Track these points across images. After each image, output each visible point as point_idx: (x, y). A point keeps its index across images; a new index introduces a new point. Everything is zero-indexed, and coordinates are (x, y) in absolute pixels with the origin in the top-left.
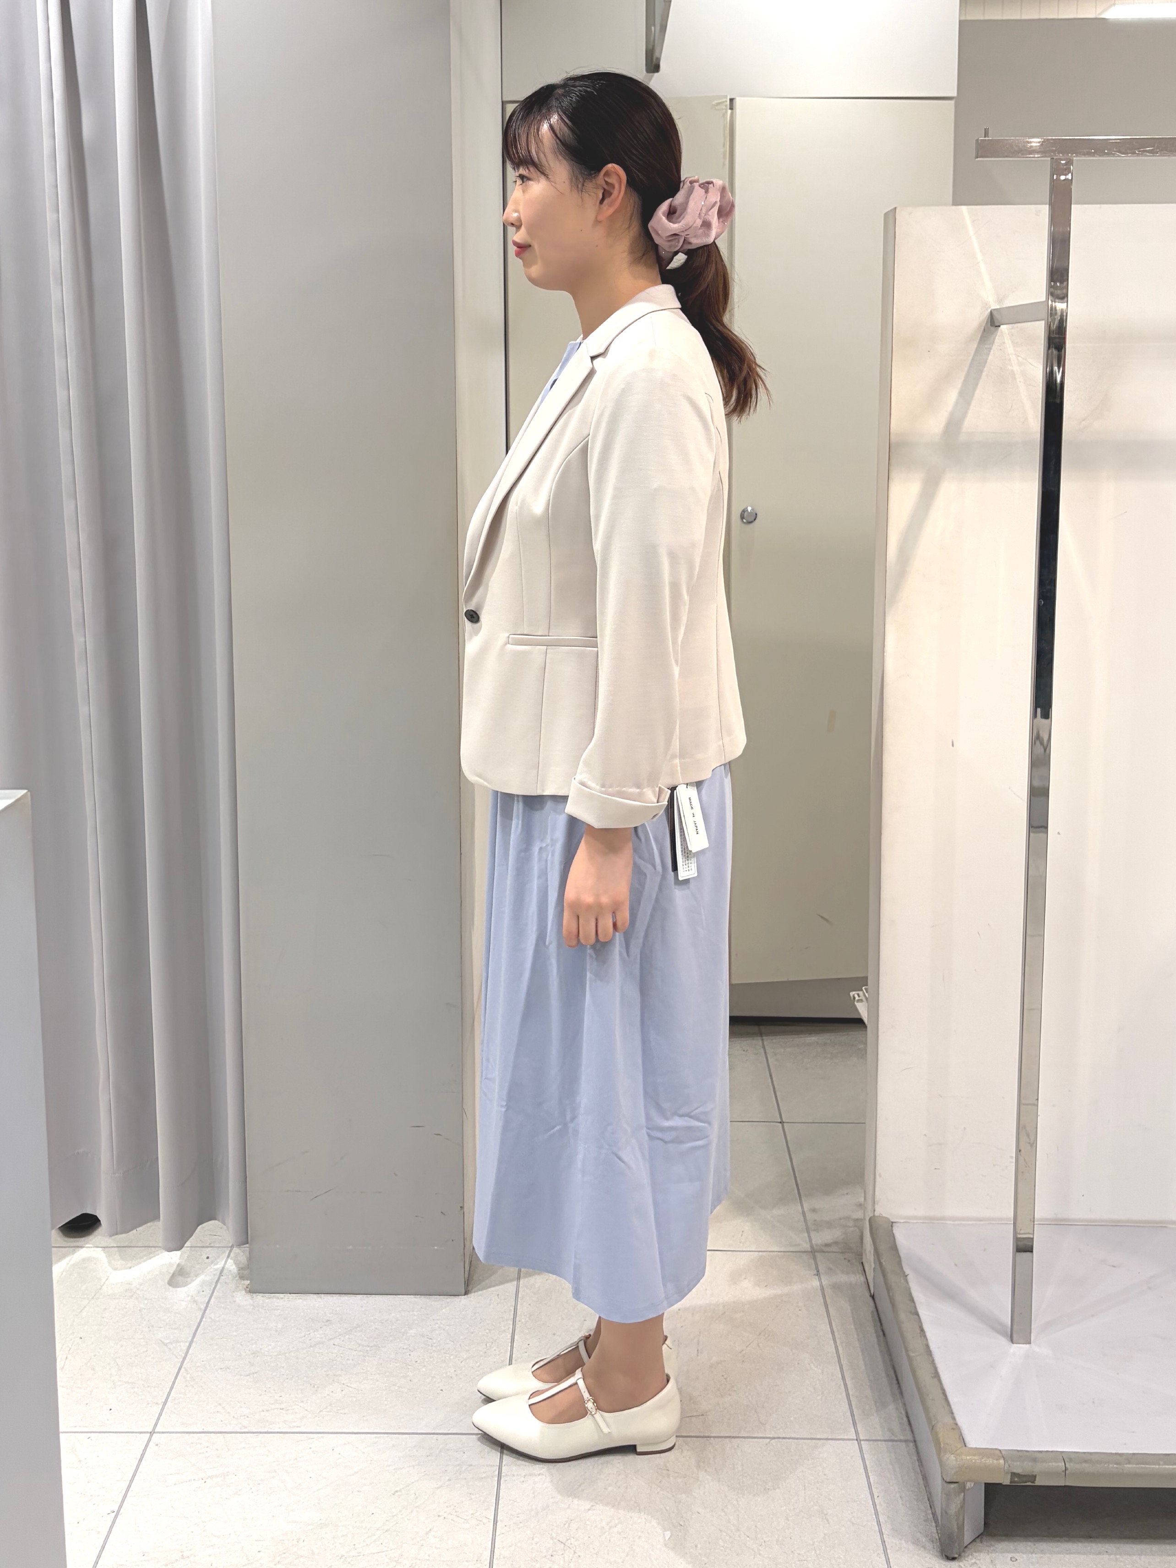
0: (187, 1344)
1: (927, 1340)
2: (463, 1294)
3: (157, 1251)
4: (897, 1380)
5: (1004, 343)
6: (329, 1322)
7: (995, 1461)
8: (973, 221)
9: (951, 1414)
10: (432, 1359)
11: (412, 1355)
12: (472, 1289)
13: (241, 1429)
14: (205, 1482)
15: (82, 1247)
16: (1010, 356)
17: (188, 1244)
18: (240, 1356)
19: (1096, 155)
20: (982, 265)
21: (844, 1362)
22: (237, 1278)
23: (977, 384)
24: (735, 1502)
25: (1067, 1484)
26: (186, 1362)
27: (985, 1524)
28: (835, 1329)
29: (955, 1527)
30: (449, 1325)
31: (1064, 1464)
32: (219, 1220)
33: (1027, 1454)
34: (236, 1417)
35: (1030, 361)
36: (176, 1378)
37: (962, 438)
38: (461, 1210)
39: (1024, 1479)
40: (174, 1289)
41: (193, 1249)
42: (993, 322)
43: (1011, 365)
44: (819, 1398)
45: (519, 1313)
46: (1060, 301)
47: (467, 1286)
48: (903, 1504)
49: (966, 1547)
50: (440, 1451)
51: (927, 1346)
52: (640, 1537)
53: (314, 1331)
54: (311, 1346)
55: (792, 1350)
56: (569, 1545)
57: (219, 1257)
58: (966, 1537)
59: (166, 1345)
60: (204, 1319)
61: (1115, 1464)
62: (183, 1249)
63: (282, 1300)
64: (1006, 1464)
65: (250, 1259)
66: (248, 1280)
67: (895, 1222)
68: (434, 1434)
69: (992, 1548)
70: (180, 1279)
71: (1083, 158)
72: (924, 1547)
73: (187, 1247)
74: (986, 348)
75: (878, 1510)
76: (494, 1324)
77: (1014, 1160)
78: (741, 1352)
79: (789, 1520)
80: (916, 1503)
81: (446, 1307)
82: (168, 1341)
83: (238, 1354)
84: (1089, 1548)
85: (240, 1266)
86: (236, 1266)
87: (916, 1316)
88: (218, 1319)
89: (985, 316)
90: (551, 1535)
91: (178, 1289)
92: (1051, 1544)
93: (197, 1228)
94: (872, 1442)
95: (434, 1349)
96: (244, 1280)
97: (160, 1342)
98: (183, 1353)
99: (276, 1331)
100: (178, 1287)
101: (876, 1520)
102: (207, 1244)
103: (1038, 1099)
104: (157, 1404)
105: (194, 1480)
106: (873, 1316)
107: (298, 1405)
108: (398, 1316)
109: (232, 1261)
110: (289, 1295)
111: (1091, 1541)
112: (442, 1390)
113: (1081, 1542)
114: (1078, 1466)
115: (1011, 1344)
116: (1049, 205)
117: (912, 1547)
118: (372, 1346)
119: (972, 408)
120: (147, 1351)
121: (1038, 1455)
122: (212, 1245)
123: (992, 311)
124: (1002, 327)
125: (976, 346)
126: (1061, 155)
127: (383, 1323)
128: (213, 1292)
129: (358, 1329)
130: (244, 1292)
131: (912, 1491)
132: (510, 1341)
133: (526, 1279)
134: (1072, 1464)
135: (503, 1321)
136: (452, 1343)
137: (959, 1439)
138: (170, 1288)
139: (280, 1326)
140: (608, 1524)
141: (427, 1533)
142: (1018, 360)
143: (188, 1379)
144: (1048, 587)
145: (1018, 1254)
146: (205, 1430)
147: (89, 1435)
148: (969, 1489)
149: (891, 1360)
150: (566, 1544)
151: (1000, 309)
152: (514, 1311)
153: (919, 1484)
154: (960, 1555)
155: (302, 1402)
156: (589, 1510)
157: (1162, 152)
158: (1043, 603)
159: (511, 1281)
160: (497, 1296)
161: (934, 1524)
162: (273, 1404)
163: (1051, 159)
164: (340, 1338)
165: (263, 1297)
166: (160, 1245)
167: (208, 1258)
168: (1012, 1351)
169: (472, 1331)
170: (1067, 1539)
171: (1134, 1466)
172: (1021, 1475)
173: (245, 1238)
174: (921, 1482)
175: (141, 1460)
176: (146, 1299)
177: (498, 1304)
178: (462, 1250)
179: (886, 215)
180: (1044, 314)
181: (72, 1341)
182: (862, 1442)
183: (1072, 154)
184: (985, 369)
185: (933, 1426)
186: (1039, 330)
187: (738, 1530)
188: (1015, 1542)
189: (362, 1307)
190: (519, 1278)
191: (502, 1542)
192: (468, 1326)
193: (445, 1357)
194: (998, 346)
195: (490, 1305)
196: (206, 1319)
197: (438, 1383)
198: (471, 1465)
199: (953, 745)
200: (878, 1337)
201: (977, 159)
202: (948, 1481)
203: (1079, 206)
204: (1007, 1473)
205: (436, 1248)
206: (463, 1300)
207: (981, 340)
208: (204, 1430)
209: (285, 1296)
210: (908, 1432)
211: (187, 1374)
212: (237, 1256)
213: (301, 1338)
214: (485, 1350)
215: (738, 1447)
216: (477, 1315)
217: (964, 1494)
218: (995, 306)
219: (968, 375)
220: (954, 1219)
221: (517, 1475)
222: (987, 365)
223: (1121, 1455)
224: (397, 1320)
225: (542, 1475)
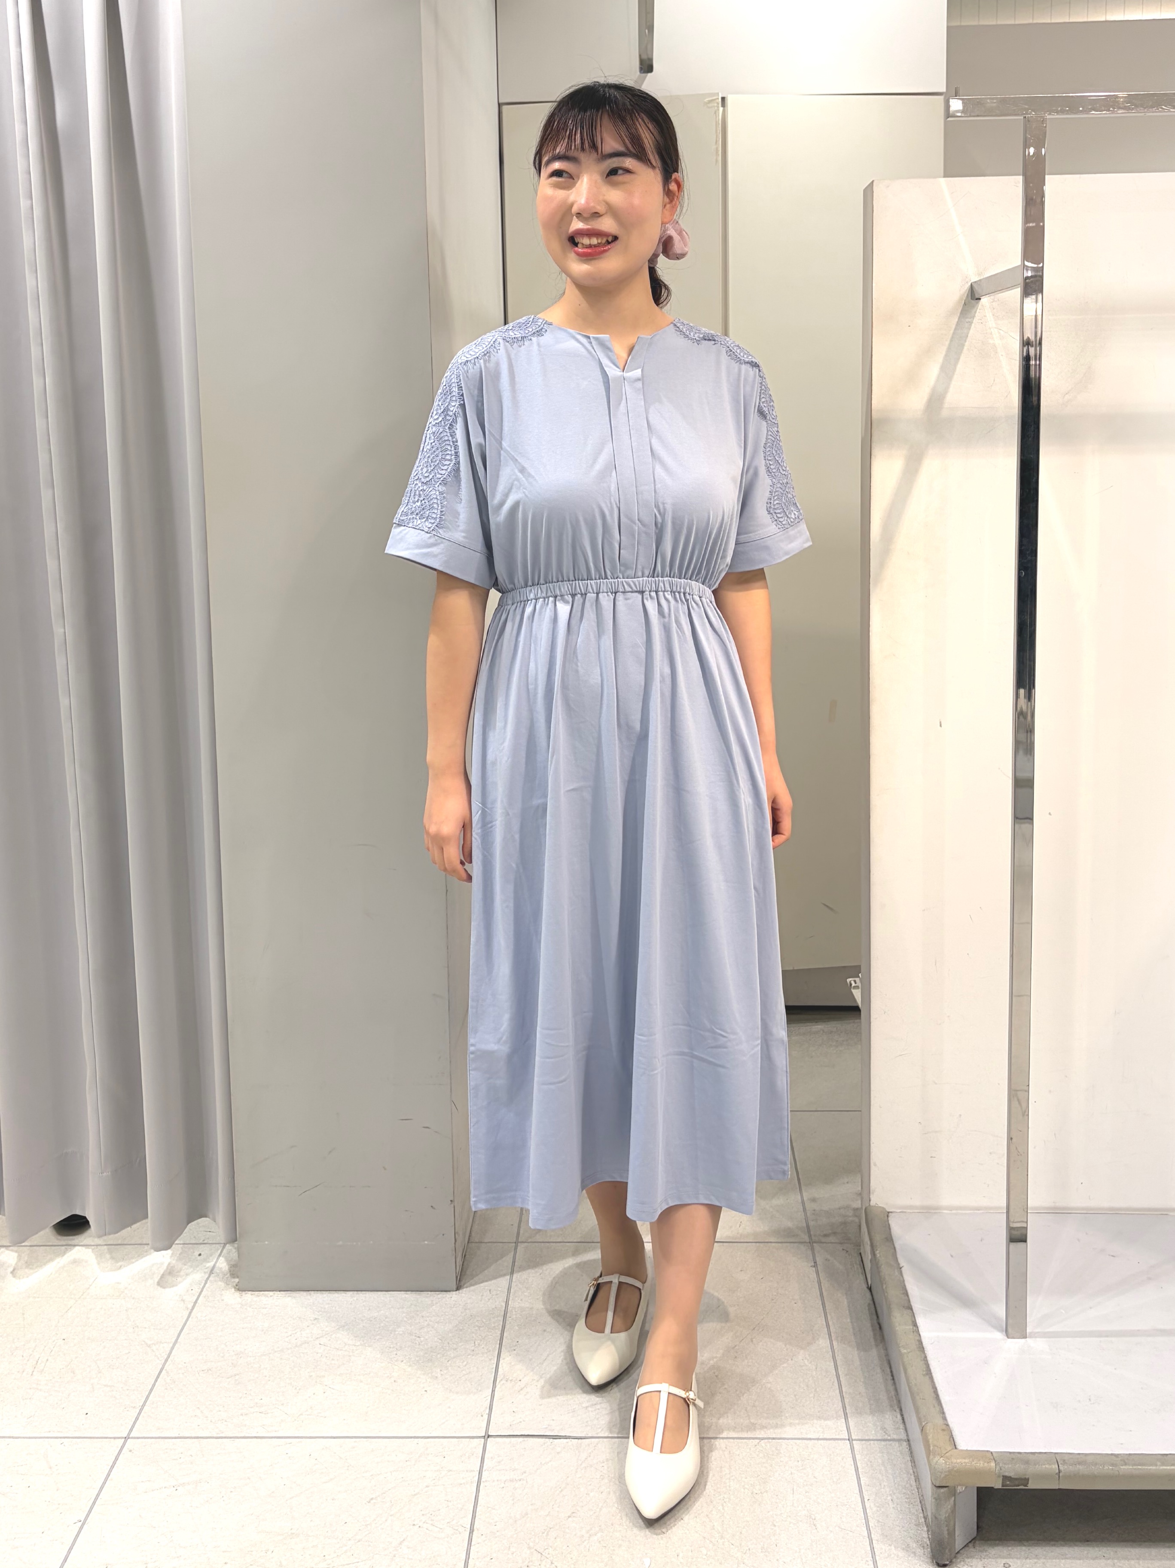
0: (171, 1345)
1: (920, 1335)
2: (455, 1290)
3: (146, 1250)
4: (892, 1376)
5: (986, 313)
6: (316, 1321)
7: (988, 1464)
8: (952, 193)
9: (942, 1414)
10: (418, 1358)
11: (398, 1355)
12: (464, 1285)
13: (218, 1432)
15: (75, 1246)
16: (992, 329)
17: (177, 1242)
18: (222, 1357)
19: (1068, 112)
20: (960, 235)
21: (839, 1357)
22: (229, 1274)
23: (958, 359)
24: (720, 1508)
25: (1061, 1487)
26: (168, 1363)
27: (978, 1527)
28: (830, 1323)
29: (946, 1533)
30: (438, 1322)
31: (1057, 1466)
32: (209, 1218)
33: (1020, 1455)
35: (1012, 334)
36: (156, 1380)
37: (944, 413)
38: (452, 1204)
39: (1016, 1483)
40: (163, 1290)
41: (186, 1245)
42: (973, 295)
43: (994, 336)
44: (812, 1395)
45: (510, 1309)
47: (459, 1281)
48: (893, 1507)
49: (958, 1552)
50: (421, 1455)
51: (920, 1342)
52: (620, 1546)
53: (301, 1330)
54: (296, 1346)
55: (785, 1346)
56: (546, 1555)
57: (211, 1255)
58: (957, 1543)
59: (149, 1346)
60: (191, 1318)
61: (1112, 1465)
62: (174, 1246)
63: (272, 1298)
64: (998, 1466)
65: (234, 1260)
66: (237, 1278)
67: (891, 1212)
68: (415, 1437)
69: (985, 1553)
70: (170, 1278)
71: (1056, 116)
72: (914, 1553)
73: (177, 1245)
74: (967, 322)
75: (868, 1515)
76: (484, 1321)
78: (733, 1348)
79: (775, 1526)
80: (907, 1506)
81: (436, 1303)
82: (152, 1342)
83: (222, 1355)
84: (1086, 1552)
85: (232, 1263)
86: (228, 1264)
87: (910, 1311)
88: (204, 1320)
89: (966, 289)
90: (529, 1545)
91: (167, 1290)
92: (1047, 1548)
93: (186, 1226)
94: (864, 1442)
95: (421, 1347)
96: (234, 1278)
97: (143, 1343)
98: (166, 1354)
99: (262, 1330)
100: (167, 1288)
101: (865, 1525)
102: (201, 1241)
104: (134, 1407)
106: (869, 1309)
108: (387, 1313)
109: (223, 1259)
110: (278, 1292)
111: (1088, 1545)
112: (426, 1391)
113: (1077, 1546)
114: (1072, 1468)
115: (1006, 1338)
117: (901, 1554)
118: (358, 1345)
119: (953, 382)
121: (1031, 1457)
122: (205, 1242)
123: (972, 283)
124: (983, 299)
125: (956, 320)
126: (1034, 113)
127: (371, 1321)
128: (202, 1292)
129: (346, 1327)
130: (233, 1290)
131: (904, 1493)
132: (499, 1338)
133: (520, 1274)
134: (1066, 1467)
135: (493, 1318)
136: (440, 1341)
137: (950, 1440)
138: (159, 1287)
139: (268, 1324)
140: (588, 1532)
141: (401, 1543)
142: (1001, 331)
143: (167, 1385)
144: (1029, 558)
145: (1012, 1245)
146: (181, 1435)
147: (63, 1440)
148: (960, 1492)
149: (887, 1354)
150: (543, 1554)
151: (980, 280)
152: (505, 1307)
153: (911, 1484)
154: (951, 1562)
156: (569, 1517)
158: (1024, 574)
159: (505, 1275)
160: (489, 1291)
161: (925, 1529)
162: (252, 1408)
163: (1023, 118)
164: (326, 1338)
165: (252, 1294)
166: (150, 1243)
167: (200, 1255)
168: (1007, 1346)
169: (461, 1328)
170: (1062, 1543)
171: (1131, 1467)
172: (1014, 1479)
173: (233, 1239)
174: (914, 1483)
175: (112, 1467)
176: (133, 1298)
177: (488, 1300)
178: (453, 1247)
179: (864, 191)
180: (1019, 279)
181: (54, 1343)
182: (854, 1442)
183: (1046, 112)
184: (967, 344)
185: (924, 1427)
187: (722, 1537)
188: (1009, 1546)
189: (351, 1304)
190: (512, 1273)
191: (478, 1552)
192: (457, 1323)
193: (432, 1356)
194: (979, 319)
195: (481, 1301)
196: (193, 1317)
197: (423, 1383)
198: (452, 1470)
199: (940, 726)
200: (874, 1330)
202: (937, 1485)
203: (1052, 175)
204: (999, 1476)
205: (426, 1242)
206: (454, 1296)
207: (961, 313)
209: (274, 1294)
210: (902, 1430)
211: (168, 1376)
212: (230, 1252)
213: (287, 1337)
214: (473, 1348)
215: (726, 1448)
216: (468, 1311)
217: (955, 1500)
218: (975, 279)
219: (949, 349)
220: (951, 1208)
221: (498, 1480)
222: (969, 339)
223: (1117, 1456)
224: (386, 1318)
225: (523, 1480)
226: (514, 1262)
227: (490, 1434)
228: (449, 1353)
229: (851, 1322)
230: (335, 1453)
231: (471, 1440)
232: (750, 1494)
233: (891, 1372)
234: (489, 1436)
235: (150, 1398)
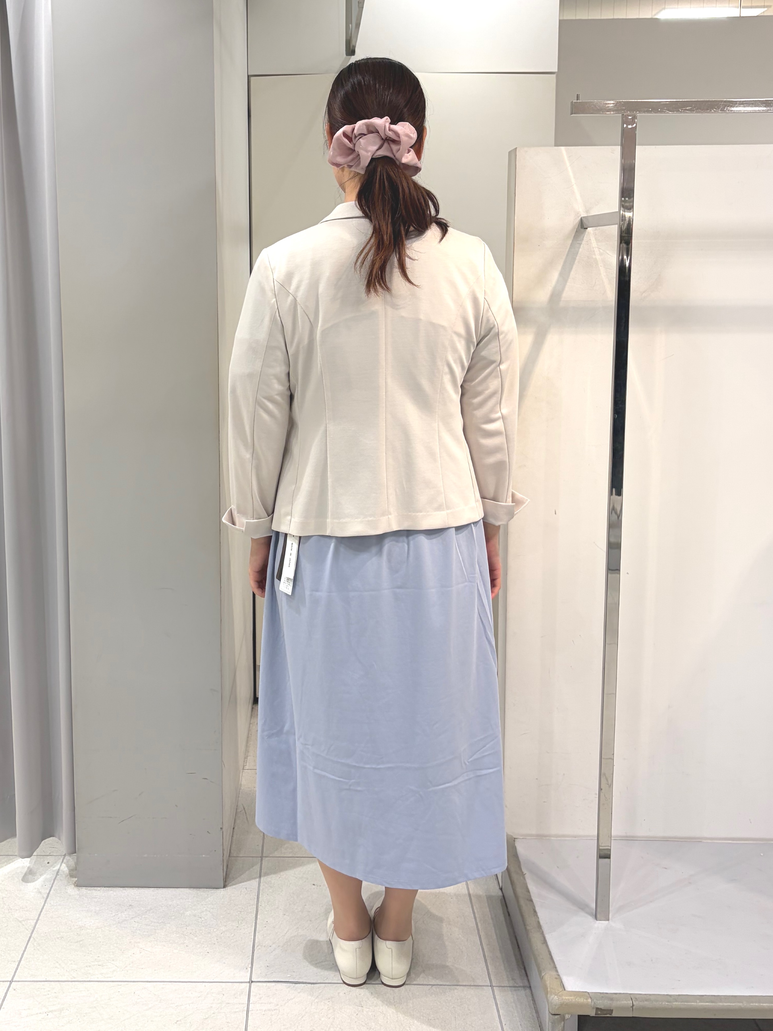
0: (35, 921)
1: (538, 918)
2: (222, 887)
3: (14, 858)
4: (518, 946)
5: (590, 240)
6: (131, 906)
7: (585, 1000)
8: (570, 157)
9: (555, 969)
10: (201, 932)
11: (188, 929)
12: (228, 884)
13: (72, 979)
14: (47, 1015)
16: (595, 249)
17: (35, 854)
18: (71, 929)
19: (652, 112)
20: (575, 187)
21: (482, 934)
22: (69, 876)
23: (571, 269)
25: (634, 1016)
26: (34, 933)
28: (476, 911)
30: (213, 909)
31: (631, 1002)
32: (56, 837)
33: (607, 995)
34: (68, 970)
35: (608, 252)
36: (27, 944)
37: (562, 304)
38: (221, 830)
39: (605, 1012)
40: (26, 884)
41: (39, 856)
42: (582, 226)
43: (595, 254)
44: (466, 958)
45: (261, 900)
46: (628, 211)
47: (225, 881)
50: (207, 994)
51: (539, 922)
53: (121, 913)
54: (119, 923)
55: (446, 925)
57: (56, 862)
59: (20, 922)
60: (46, 904)
61: (667, 1002)
62: (32, 857)
63: (100, 891)
64: (593, 1002)
65: (77, 863)
66: (75, 878)
67: (517, 838)
68: (203, 982)
70: (30, 876)
71: (643, 114)
73: (35, 856)
74: (578, 243)
76: (243, 907)
77: (597, 796)
80: (531, 1029)
81: (211, 896)
82: (22, 919)
83: (69, 928)
85: (70, 868)
86: (69, 869)
87: (531, 903)
88: (55, 904)
89: (577, 221)
93: (40, 844)
94: (501, 988)
95: (203, 924)
96: (73, 878)
97: (16, 920)
98: (32, 927)
99: (95, 912)
100: (28, 883)
102: (48, 854)
103: (614, 754)
104: (14, 961)
105: (40, 1013)
106: (501, 903)
107: (110, 963)
108: (178, 902)
109: (65, 865)
110: (104, 888)
112: (208, 953)
114: (641, 1004)
115: (596, 921)
116: (621, 146)
118: (160, 923)
119: (568, 284)
120: (7, 926)
121: (614, 996)
122: (51, 854)
123: (582, 218)
124: (589, 229)
125: (571, 242)
126: (629, 112)
127: (167, 907)
128: (52, 887)
129: (151, 911)
130: (73, 886)
131: (528, 1020)
132: (255, 919)
133: (265, 877)
134: (637, 1002)
135: (250, 906)
136: (215, 921)
137: (561, 985)
138: (23, 883)
139: (98, 909)
142: (599, 251)
143: (35, 945)
144: (620, 406)
145: (600, 860)
148: (567, 1019)
149: (514, 932)
151: (587, 217)
152: (257, 899)
153: (533, 1016)
155: (113, 960)
157: (697, 110)
158: (616, 416)
159: (255, 878)
160: (245, 889)
162: (93, 962)
163: (622, 115)
164: (139, 917)
165: (86, 889)
166: (16, 854)
167: (48, 863)
168: (596, 925)
169: (229, 912)
171: (680, 1003)
172: (603, 1010)
173: (73, 849)
174: (535, 1015)
175: (4, 1000)
176: (6, 891)
177: (246, 894)
178: (222, 857)
179: (510, 153)
180: (617, 220)
182: (494, 988)
183: (637, 112)
184: (577, 258)
185: (543, 977)
186: (614, 231)
189: (153, 896)
190: (260, 877)
192: (226, 909)
193: (210, 930)
194: (586, 242)
195: (240, 895)
196: (47, 904)
197: (206, 948)
198: (229, 1003)
199: (555, 514)
200: (505, 917)
201: (571, 115)
202: (553, 1013)
203: (641, 146)
204: (593, 1008)
205: (204, 856)
206: (222, 892)
207: (574, 237)
208: (47, 980)
209: (101, 889)
210: (525, 981)
211: (35, 941)
212: (68, 861)
213: (112, 917)
214: (237, 925)
215: (410, 991)
216: (232, 901)
217: (564, 1023)
218: (583, 215)
219: (565, 262)
220: (557, 836)
221: (260, 1010)
222: (579, 255)
223: (670, 996)
224: (177, 905)
225: (277, 1010)
226: (261, 870)
227: (253, 980)
228: (221, 928)
229: (490, 911)
230: (151, 992)
231: (241, 984)
232: (427, 1020)
233: (517, 943)
234: (252, 982)
235: (24, 956)
